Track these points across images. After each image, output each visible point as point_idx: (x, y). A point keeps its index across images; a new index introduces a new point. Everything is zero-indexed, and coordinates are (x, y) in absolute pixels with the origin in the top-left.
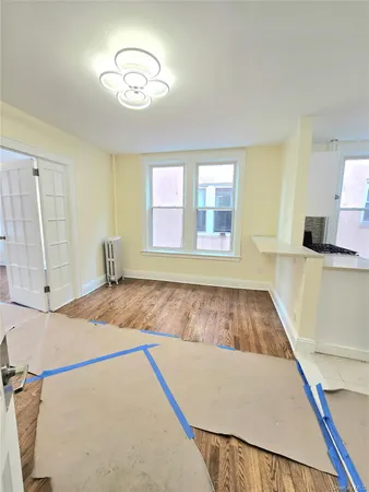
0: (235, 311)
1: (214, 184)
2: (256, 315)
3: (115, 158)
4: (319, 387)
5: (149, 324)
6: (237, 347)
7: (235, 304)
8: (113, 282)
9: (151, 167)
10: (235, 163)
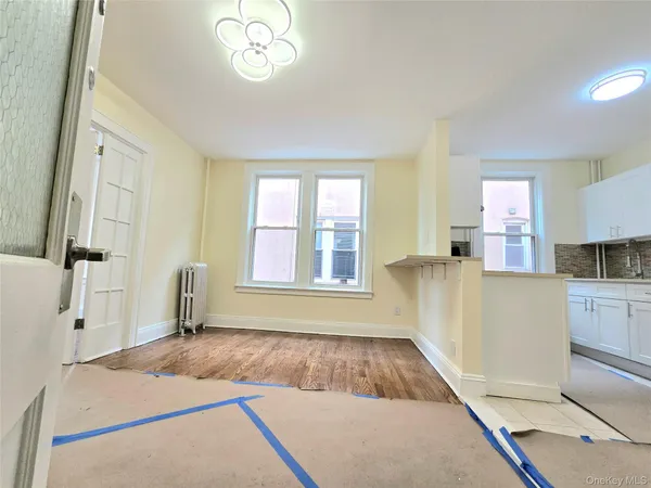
0: (371, 358)
1: (332, 218)
2: (400, 362)
3: (211, 163)
4: (503, 430)
5: (246, 374)
6: (381, 394)
7: (369, 351)
8: (188, 331)
9: (258, 177)
10: (361, 177)
